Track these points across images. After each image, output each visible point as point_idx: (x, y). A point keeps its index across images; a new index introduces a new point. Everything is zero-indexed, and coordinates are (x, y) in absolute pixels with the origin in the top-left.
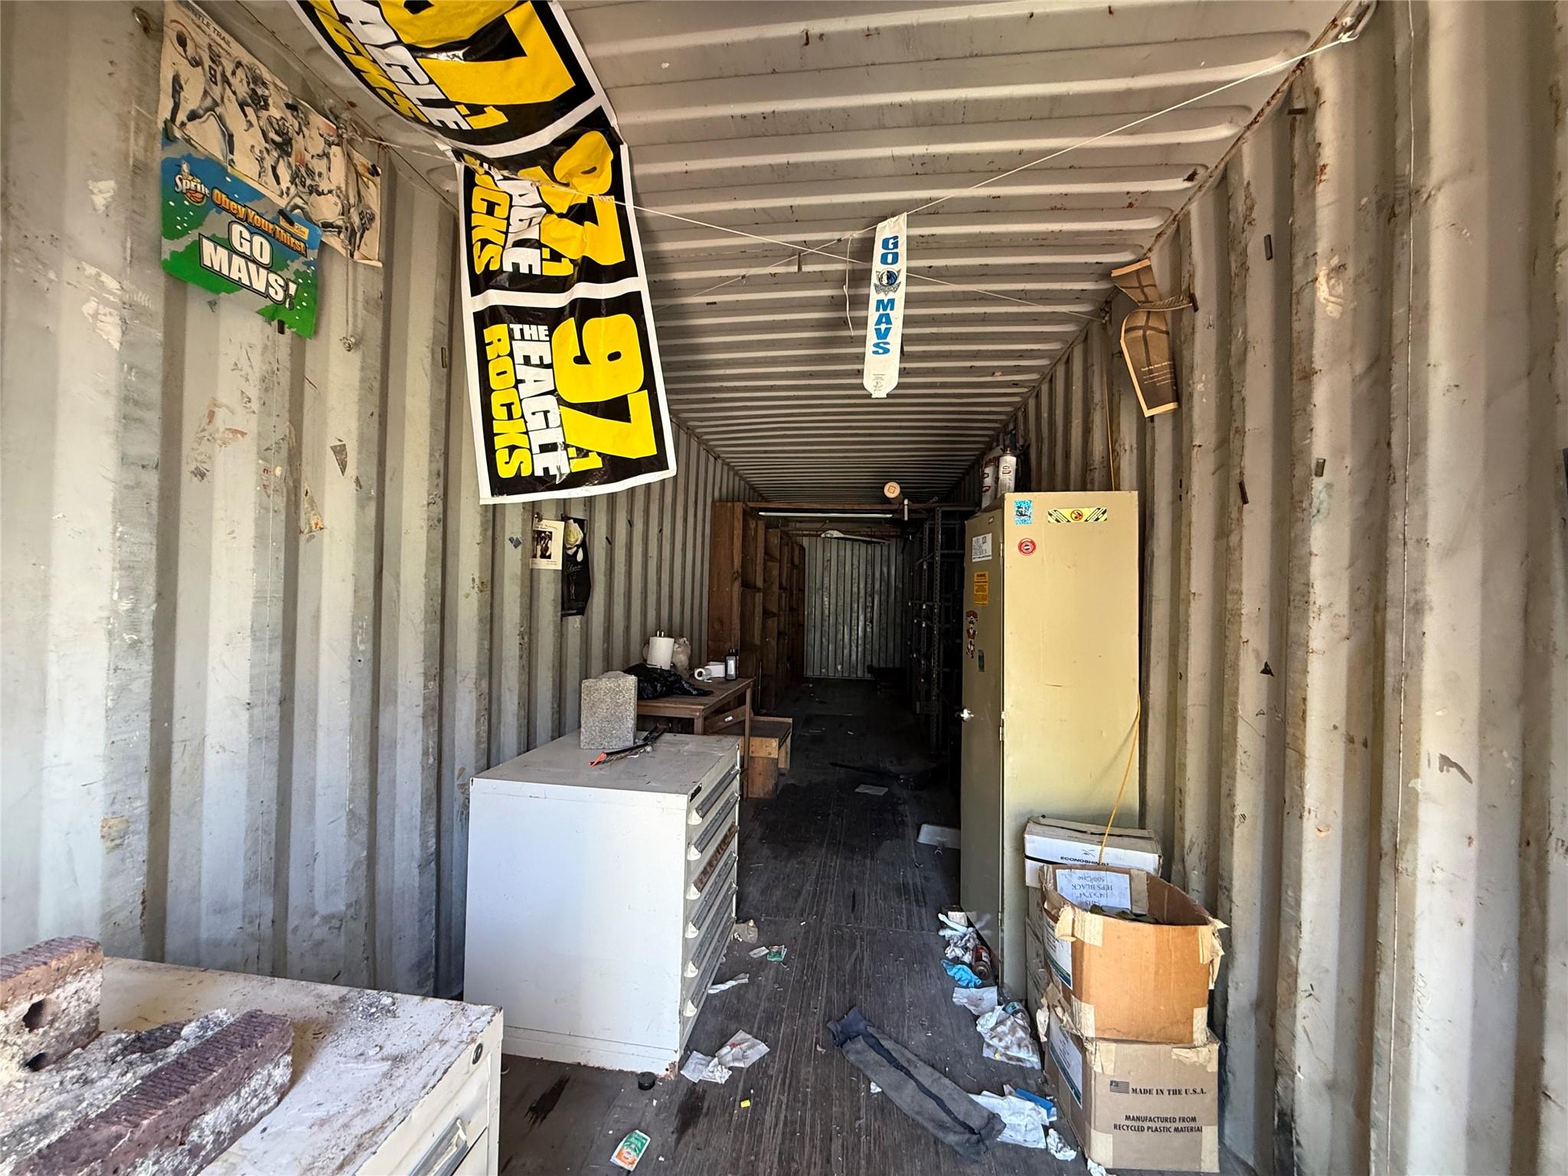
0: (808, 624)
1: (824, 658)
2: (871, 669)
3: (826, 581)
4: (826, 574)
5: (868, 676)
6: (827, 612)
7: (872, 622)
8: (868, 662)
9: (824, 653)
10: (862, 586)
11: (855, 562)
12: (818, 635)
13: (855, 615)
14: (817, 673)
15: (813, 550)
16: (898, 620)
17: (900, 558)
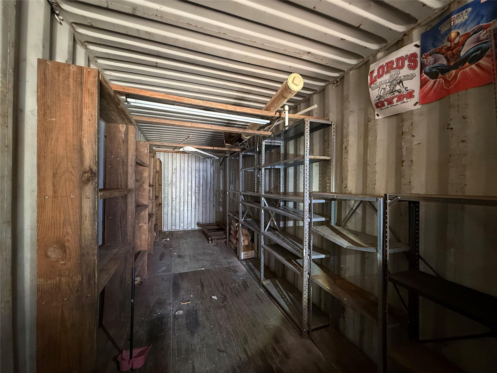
0: (165, 203)
1: (173, 220)
2: (198, 224)
3: (174, 180)
4: (174, 176)
5: (197, 228)
6: (174, 197)
7: (199, 200)
8: (197, 221)
9: (174, 218)
10: (194, 182)
11: (190, 170)
12: (170, 208)
13: (190, 197)
14: (169, 228)
15: (166, 164)
16: (212, 199)
17: (212, 169)
